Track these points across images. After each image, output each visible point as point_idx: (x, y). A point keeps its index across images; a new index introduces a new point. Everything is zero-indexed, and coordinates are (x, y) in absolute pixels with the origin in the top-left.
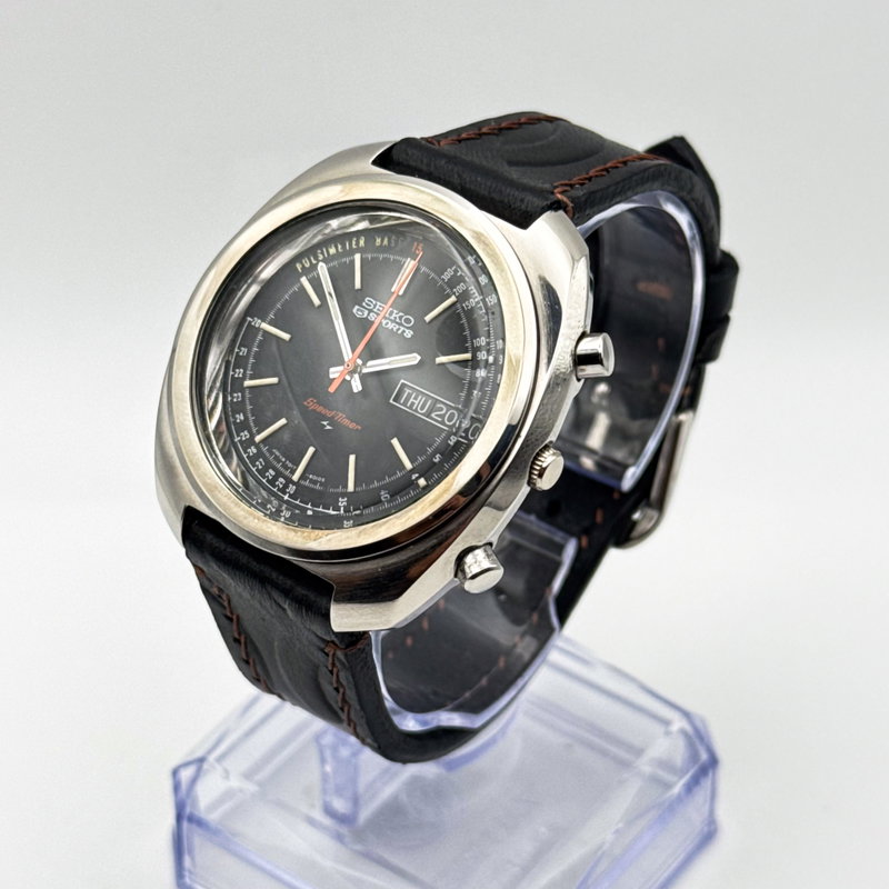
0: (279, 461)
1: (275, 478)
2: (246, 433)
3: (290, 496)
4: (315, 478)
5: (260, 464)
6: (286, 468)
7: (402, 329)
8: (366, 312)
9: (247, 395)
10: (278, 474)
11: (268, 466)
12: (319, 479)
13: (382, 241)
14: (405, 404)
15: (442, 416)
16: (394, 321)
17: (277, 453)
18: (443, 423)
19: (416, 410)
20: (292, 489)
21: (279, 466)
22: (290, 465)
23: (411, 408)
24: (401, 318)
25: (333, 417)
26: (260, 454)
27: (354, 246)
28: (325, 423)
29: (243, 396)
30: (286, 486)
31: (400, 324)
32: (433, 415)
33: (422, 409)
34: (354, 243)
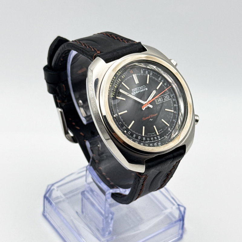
0: (151, 135)
1: (154, 138)
2: (139, 137)
3: (160, 139)
4: (160, 131)
5: (148, 139)
6: (154, 135)
7: (144, 89)
8: (135, 92)
9: (131, 130)
10: (154, 137)
11: (150, 138)
12: (161, 130)
13: (123, 76)
14: (158, 102)
15: (166, 98)
16: (141, 89)
17: (149, 134)
18: (168, 99)
19: (161, 102)
20: (159, 137)
21: (152, 136)
22: (153, 133)
23: (160, 102)
24: (142, 87)
25: (150, 117)
26: (146, 138)
27: (119, 82)
28: (150, 120)
29: (130, 131)
30: (157, 138)
31: (143, 89)
32: (165, 99)
33: (162, 100)
34: (118, 81)
